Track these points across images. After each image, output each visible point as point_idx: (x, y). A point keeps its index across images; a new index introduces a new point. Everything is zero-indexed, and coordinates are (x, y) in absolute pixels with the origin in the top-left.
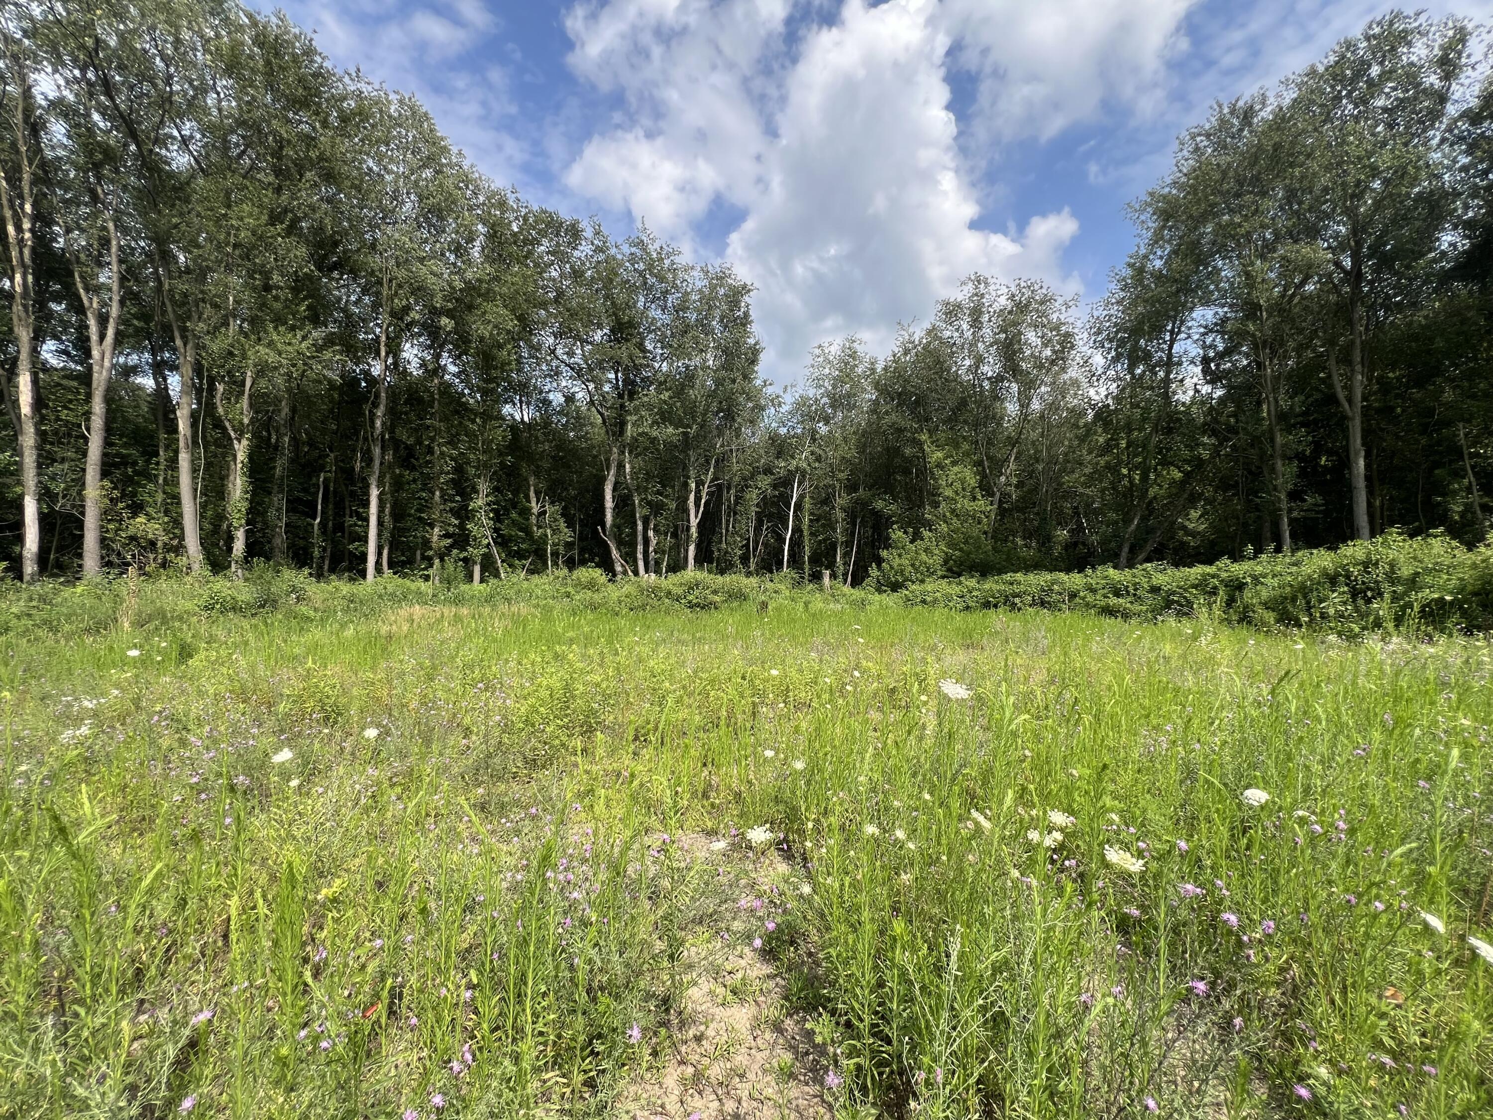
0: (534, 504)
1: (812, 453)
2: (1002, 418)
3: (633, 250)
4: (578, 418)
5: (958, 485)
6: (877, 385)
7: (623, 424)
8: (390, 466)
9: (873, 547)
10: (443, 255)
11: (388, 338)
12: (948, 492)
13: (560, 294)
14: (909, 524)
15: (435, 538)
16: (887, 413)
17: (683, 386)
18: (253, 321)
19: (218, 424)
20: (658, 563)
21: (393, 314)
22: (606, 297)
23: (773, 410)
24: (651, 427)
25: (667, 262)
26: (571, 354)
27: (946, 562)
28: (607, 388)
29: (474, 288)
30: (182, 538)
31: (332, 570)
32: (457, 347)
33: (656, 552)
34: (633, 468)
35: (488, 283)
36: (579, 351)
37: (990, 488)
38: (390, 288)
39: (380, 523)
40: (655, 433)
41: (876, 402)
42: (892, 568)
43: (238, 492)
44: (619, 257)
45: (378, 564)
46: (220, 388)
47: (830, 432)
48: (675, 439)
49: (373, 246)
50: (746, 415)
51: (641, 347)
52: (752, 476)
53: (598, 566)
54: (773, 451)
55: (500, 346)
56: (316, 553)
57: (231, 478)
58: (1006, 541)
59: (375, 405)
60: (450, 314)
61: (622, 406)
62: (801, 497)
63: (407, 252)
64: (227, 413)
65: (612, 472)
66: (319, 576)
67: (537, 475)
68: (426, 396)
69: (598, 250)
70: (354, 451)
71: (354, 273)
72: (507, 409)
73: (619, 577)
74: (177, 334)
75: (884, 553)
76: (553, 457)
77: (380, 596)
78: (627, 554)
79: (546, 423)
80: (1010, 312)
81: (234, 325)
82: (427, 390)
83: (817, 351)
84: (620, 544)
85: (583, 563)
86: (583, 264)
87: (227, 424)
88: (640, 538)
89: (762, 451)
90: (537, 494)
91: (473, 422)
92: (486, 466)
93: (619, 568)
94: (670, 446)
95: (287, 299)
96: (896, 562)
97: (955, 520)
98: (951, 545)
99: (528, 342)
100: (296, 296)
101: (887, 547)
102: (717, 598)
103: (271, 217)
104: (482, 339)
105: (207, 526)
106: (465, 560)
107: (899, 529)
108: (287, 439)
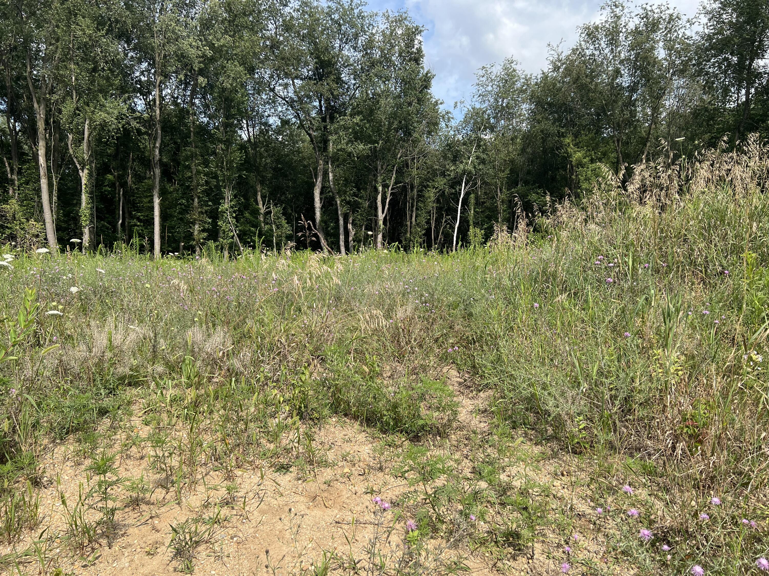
0: (261, 206)
15: (196, 233)
17: (371, 110)
21: (163, 74)
23: (444, 124)
24: (347, 144)
43: (84, 204)
46: (70, 137)
48: (365, 153)
50: (421, 130)
61: (325, 127)
64: (75, 153)
65: (320, 179)
67: (263, 184)
74: (35, 100)
76: (274, 169)
81: (76, 95)
87: (75, 160)
88: (342, 230)
94: (362, 158)
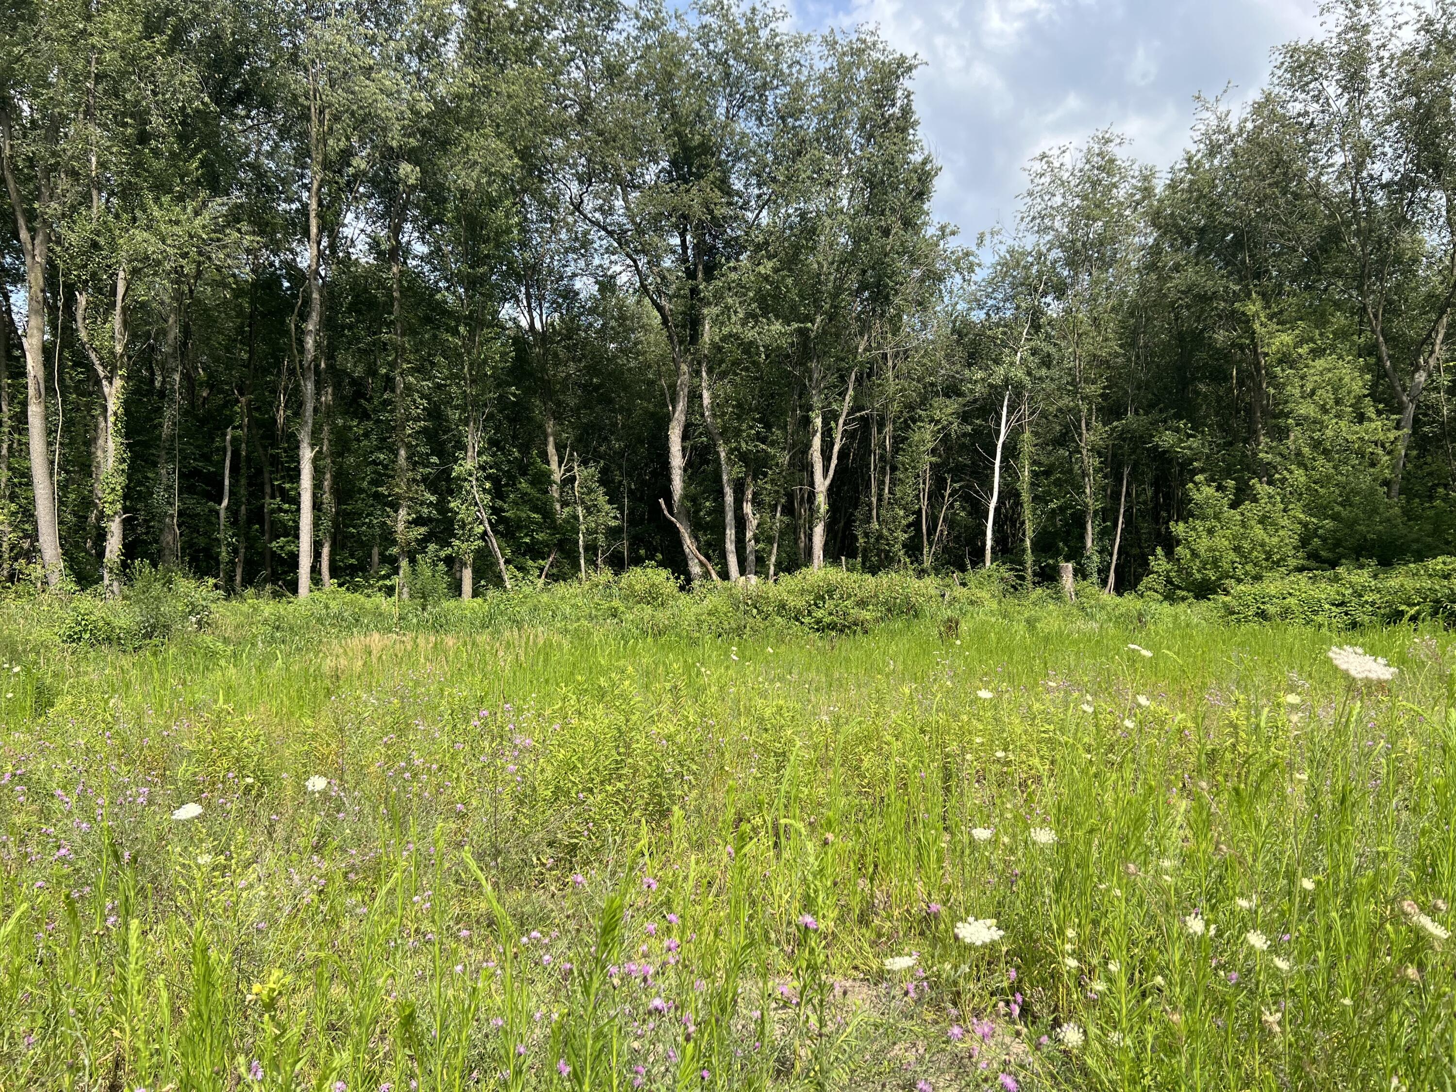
0: (554, 466)
1: (1034, 352)
2: (1415, 261)
3: (708, 19)
4: (622, 318)
5: (1326, 395)
6: (1156, 218)
7: (694, 323)
8: (330, 413)
9: (1156, 519)
10: (400, 59)
11: (320, 204)
12: (1306, 409)
13: (587, 106)
14: (1228, 473)
15: (401, 527)
16: (1177, 268)
17: (797, 248)
18: (128, 192)
19: (82, 361)
20: (761, 561)
21: (326, 165)
22: (663, 106)
23: (958, 278)
24: (744, 324)
25: (764, 34)
26: (607, 211)
27: (1304, 542)
28: (667, 262)
29: (449, 110)
30: (34, 536)
31: (248, 581)
32: (426, 211)
33: (757, 541)
34: (714, 397)
35: (471, 99)
36: (619, 203)
37: (1394, 395)
38: (321, 123)
39: (317, 506)
40: (750, 334)
41: (1156, 250)
42: (1195, 554)
43: (111, 460)
44: (682, 34)
45: (315, 570)
46: (82, 300)
47: (1068, 311)
48: (784, 342)
49: (294, 59)
50: (910, 289)
51: (723, 185)
52: (924, 402)
53: (661, 564)
54: (960, 353)
55: (493, 203)
56: (224, 554)
57: (101, 442)
58: (1431, 498)
59: (304, 317)
60: (412, 156)
61: (694, 291)
62: (1015, 434)
63: (346, 61)
64: (92, 337)
65: (681, 406)
66: (230, 591)
67: (558, 418)
68: (380, 294)
69: (647, 26)
70: (274, 391)
71: (267, 104)
72: (507, 311)
73: (696, 583)
74: (21, 222)
75: (1179, 529)
76: (584, 387)
77: (320, 620)
78: (709, 544)
79: (570, 329)
80: (1424, 56)
81: (99, 201)
82: (381, 284)
83: (1038, 167)
84: (697, 527)
85: (637, 561)
86: (623, 52)
87: (93, 356)
88: (730, 516)
89: (941, 354)
90: (560, 448)
91: (455, 332)
92: (477, 404)
93: (695, 569)
94: (776, 355)
95: (173, 155)
96: (1203, 544)
97: (1321, 460)
98: (1316, 508)
99: (536, 194)
100: (184, 147)
101: (1184, 516)
102: (866, 615)
103: (146, 27)
104: (464, 193)
105: (69, 517)
106: (449, 561)
107: (1209, 481)
108: (177, 377)
